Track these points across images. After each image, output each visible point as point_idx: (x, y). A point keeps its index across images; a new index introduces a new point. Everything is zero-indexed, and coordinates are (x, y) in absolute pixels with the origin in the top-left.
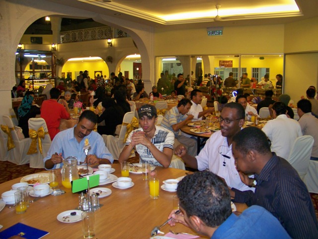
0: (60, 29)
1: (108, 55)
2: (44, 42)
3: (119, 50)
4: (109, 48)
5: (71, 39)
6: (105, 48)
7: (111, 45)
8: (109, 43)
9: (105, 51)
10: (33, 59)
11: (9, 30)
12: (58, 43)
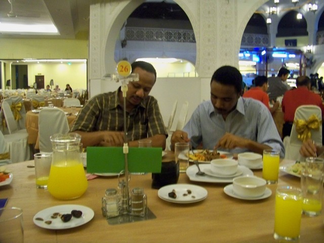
2: (299, 44)
10: (282, 60)
11: (236, 14)
12: (314, 45)
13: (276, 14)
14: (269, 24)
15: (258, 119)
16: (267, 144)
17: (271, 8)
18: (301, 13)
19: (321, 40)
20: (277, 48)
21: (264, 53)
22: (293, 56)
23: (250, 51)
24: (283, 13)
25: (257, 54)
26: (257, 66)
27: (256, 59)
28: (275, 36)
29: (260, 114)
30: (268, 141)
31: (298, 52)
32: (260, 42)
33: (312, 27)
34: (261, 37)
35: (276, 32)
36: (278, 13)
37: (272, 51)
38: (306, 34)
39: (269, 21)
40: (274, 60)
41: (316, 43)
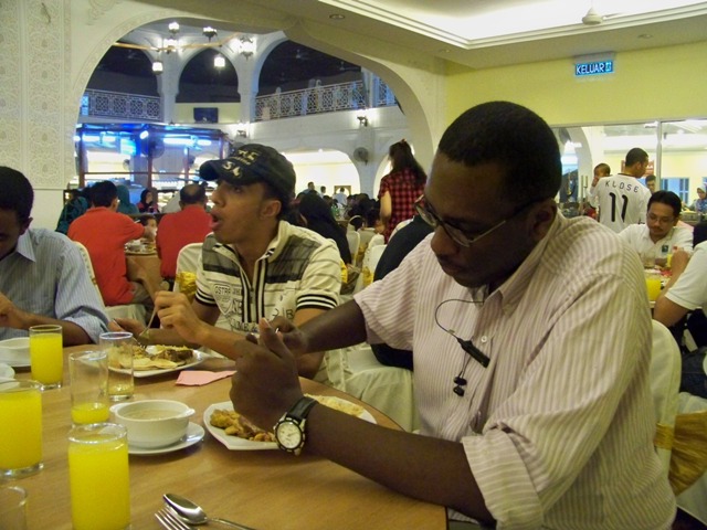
0: (257, 90)
1: (358, 146)
2: (222, 119)
3: (383, 135)
4: (360, 129)
5: (279, 111)
6: (352, 131)
7: (366, 124)
8: (360, 119)
9: (353, 137)
10: (186, 152)
11: (68, 48)
12: (251, 122)
13: (176, 53)
14: (159, 73)
15: (59, 270)
16: (69, 319)
17: (166, 40)
18: (223, 56)
19: (266, 111)
20: (177, 126)
21: (144, 135)
22: (207, 143)
23: (117, 129)
24: (191, 52)
25: (132, 138)
26: (132, 163)
27: (128, 148)
28: (174, 99)
29: (63, 258)
30: (73, 313)
31: (218, 136)
32: (140, 112)
33: (248, 84)
34: (144, 100)
35: (175, 90)
36: (180, 52)
37: (163, 130)
38: (236, 98)
39: (157, 67)
40: (166, 152)
41: (257, 117)
